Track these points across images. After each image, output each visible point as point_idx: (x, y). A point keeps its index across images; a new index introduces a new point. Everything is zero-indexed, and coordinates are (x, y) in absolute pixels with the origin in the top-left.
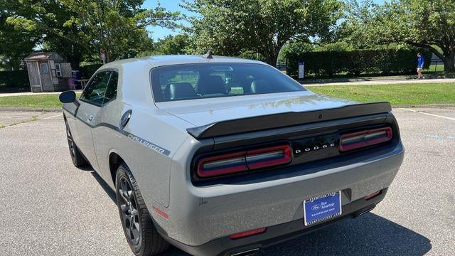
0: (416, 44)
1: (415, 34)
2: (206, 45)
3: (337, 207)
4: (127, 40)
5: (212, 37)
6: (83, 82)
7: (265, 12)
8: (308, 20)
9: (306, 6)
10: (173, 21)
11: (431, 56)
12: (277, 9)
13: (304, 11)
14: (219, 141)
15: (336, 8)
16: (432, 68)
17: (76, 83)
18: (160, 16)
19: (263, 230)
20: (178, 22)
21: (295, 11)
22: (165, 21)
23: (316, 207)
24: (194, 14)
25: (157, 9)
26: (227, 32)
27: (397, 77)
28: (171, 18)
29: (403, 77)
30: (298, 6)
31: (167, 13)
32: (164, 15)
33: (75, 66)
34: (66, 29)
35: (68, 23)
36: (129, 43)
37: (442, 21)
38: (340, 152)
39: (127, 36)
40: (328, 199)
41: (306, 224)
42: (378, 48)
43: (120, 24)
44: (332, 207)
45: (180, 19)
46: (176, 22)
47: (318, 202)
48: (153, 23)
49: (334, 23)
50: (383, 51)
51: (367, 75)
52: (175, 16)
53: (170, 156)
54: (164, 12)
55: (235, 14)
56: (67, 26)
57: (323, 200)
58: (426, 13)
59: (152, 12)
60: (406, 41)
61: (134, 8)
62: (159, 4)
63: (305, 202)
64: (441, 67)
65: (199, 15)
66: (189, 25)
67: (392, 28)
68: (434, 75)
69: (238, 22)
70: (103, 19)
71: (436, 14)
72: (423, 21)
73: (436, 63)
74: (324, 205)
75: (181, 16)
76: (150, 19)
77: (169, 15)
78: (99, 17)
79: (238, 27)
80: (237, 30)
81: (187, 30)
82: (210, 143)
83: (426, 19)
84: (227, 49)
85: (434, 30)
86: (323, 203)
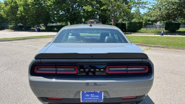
3: (100, 98)
10: (144, 5)
14: (42, 60)
20: (146, 6)
22: (141, 5)
23: (87, 95)
28: (144, 4)
31: (142, 2)
32: (140, 3)
34: (102, 11)
35: (102, 8)
38: (107, 74)
40: (95, 93)
41: (81, 101)
44: (97, 98)
45: (148, 4)
48: (135, 6)
52: (145, 3)
57: (92, 93)
63: (81, 92)
66: (151, 7)
74: (92, 95)
78: (114, 5)
81: (150, 9)
82: (39, 60)
86: (91, 95)
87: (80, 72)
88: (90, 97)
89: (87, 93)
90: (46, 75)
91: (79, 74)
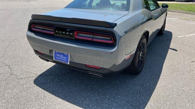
23: (58, 55)
40: (64, 55)
41: (54, 59)
63: (54, 51)
86: (61, 55)
87: (56, 33)
88: (59, 57)
89: (58, 53)
90: (36, 32)
91: (55, 35)
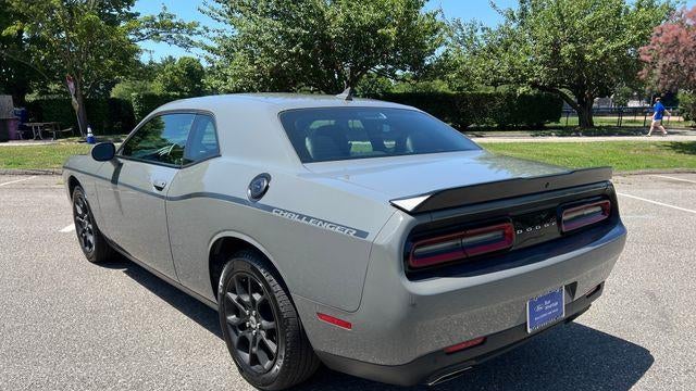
0: (543, 88)
1: (541, 74)
2: (242, 75)
3: (560, 306)
4: (111, 62)
5: (252, 63)
6: (36, 128)
7: (335, 30)
8: (396, 46)
9: (394, 25)
10: (188, 36)
11: (562, 104)
12: (353, 27)
13: (392, 32)
14: (436, 217)
15: (435, 31)
16: (563, 121)
17: (21, 128)
18: (167, 27)
19: (479, 341)
20: (196, 39)
21: (379, 31)
22: (174, 35)
23: (539, 308)
24: (221, 26)
25: (161, 16)
26: (277, 57)
27: (518, 133)
28: (185, 30)
29: (525, 133)
30: (382, 25)
31: (177, 23)
32: (172, 26)
33: (19, 101)
35: (11, 31)
36: (114, 67)
37: (578, 57)
38: (562, 233)
39: (110, 56)
41: (529, 331)
42: (491, 90)
43: (102, 36)
44: (555, 308)
45: (199, 33)
46: (193, 38)
47: (541, 300)
48: (155, 36)
49: (432, 52)
50: (498, 95)
51: (478, 129)
52: (191, 28)
53: (369, 238)
54: (174, 21)
55: (290, 30)
56: (9, 36)
57: (547, 298)
58: (556, 45)
59: (153, 19)
60: (530, 83)
61: (118, 10)
62: (165, 8)
64: (574, 120)
65: (230, 28)
66: (215, 45)
67: (511, 63)
68: (566, 131)
69: (293, 43)
70: (71, 27)
71: (571, 46)
72: (553, 56)
73: (568, 114)
74: (548, 304)
75: (200, 29)
76: (150, 29)
77: (181, 26)
78: (64, 24)
79: (294, 50)
80: (291, 55)
81: (212, 50)
82: (426, 219)
83: (556, 53)
84: (276, 82)
85: (566, 68)
